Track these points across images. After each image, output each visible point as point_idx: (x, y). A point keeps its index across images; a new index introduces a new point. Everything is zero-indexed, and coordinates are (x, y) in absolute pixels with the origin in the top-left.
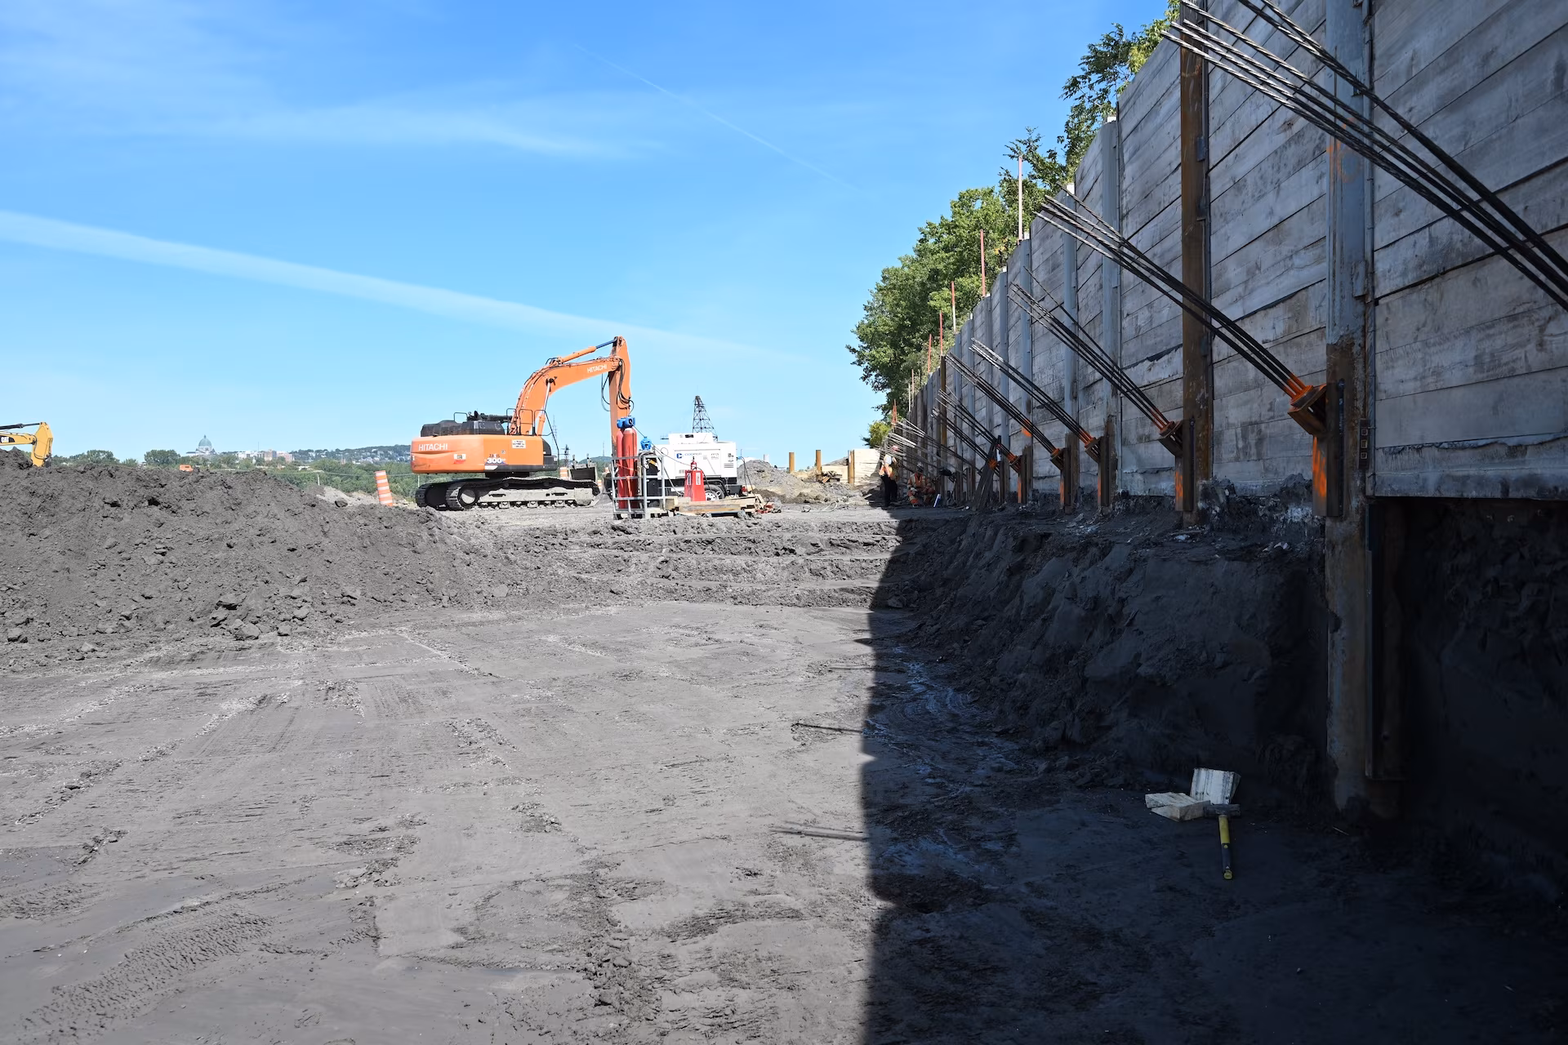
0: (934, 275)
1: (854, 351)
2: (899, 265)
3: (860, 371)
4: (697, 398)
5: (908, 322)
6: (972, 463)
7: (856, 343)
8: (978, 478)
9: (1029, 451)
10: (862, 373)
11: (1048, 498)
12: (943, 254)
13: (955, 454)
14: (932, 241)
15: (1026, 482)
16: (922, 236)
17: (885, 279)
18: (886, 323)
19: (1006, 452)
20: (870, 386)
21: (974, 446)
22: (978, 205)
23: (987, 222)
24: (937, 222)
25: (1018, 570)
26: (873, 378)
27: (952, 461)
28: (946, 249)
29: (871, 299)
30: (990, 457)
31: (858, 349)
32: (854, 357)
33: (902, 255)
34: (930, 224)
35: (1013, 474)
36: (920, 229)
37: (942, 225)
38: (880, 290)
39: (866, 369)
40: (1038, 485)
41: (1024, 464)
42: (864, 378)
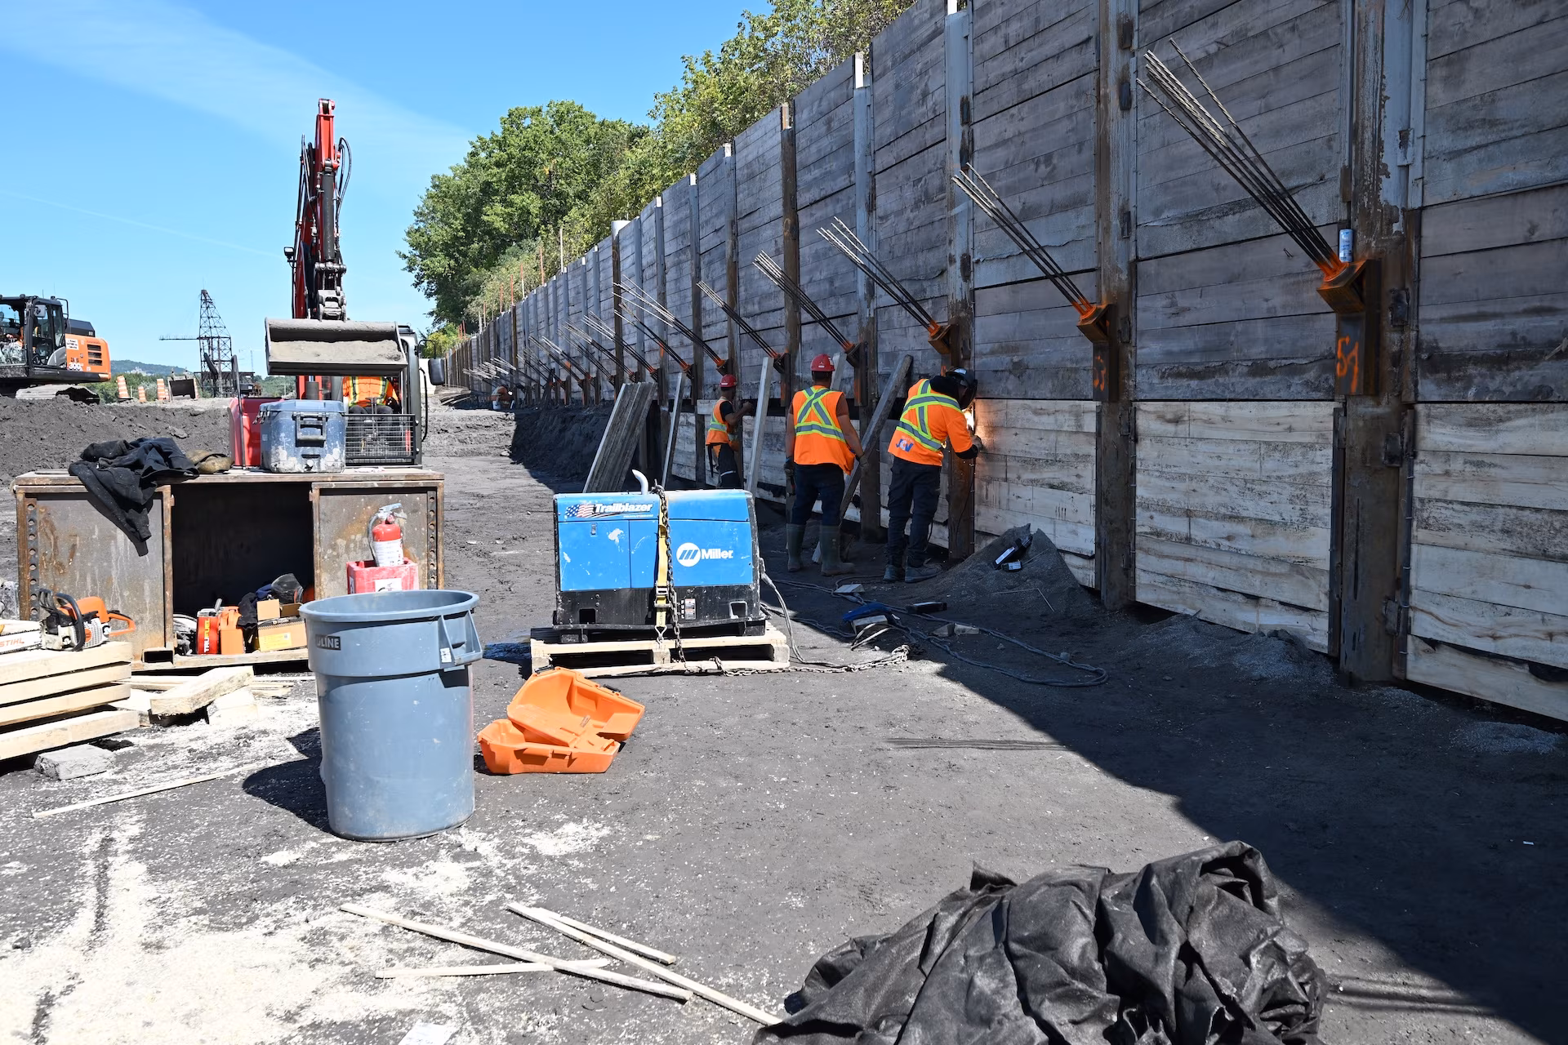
0: (487, 190)
1: (405, 257)
2: (450, 174)
3: (411, 277)
4: (204, 293)
5: (461, 234)
6: (538, 382)
7: (407, 249)
8: (542, 391)
9: (569, 379)
10: (414, 280)
11: (578, 401)
12: (495, 170)
13: (525, 375)
14: (483, 155)
15: (568, 394)
16: (471, 150)
17: (434, 186)
18: (439, 233)
19: (558, 379)
20: (422, 293)
21: (539, 373)
22: (527, 122)
23: (536, 142)
24: (487, 137)
25: (562, 431)
26: (425, 284)
27: (523, 378)
28: (498, 165)
29: (421, 204)
30: (549, 380)
31: (408, 255)
32: (404, 263)
33: (453, 165)
34: (480, 139)
35: (562, 390)
36: (471, 143)
37: (491, 139)
38: (430, 197)
39: (417, 276)
40: (574, 396)
41: (566, 385)
42: (416, 285)
